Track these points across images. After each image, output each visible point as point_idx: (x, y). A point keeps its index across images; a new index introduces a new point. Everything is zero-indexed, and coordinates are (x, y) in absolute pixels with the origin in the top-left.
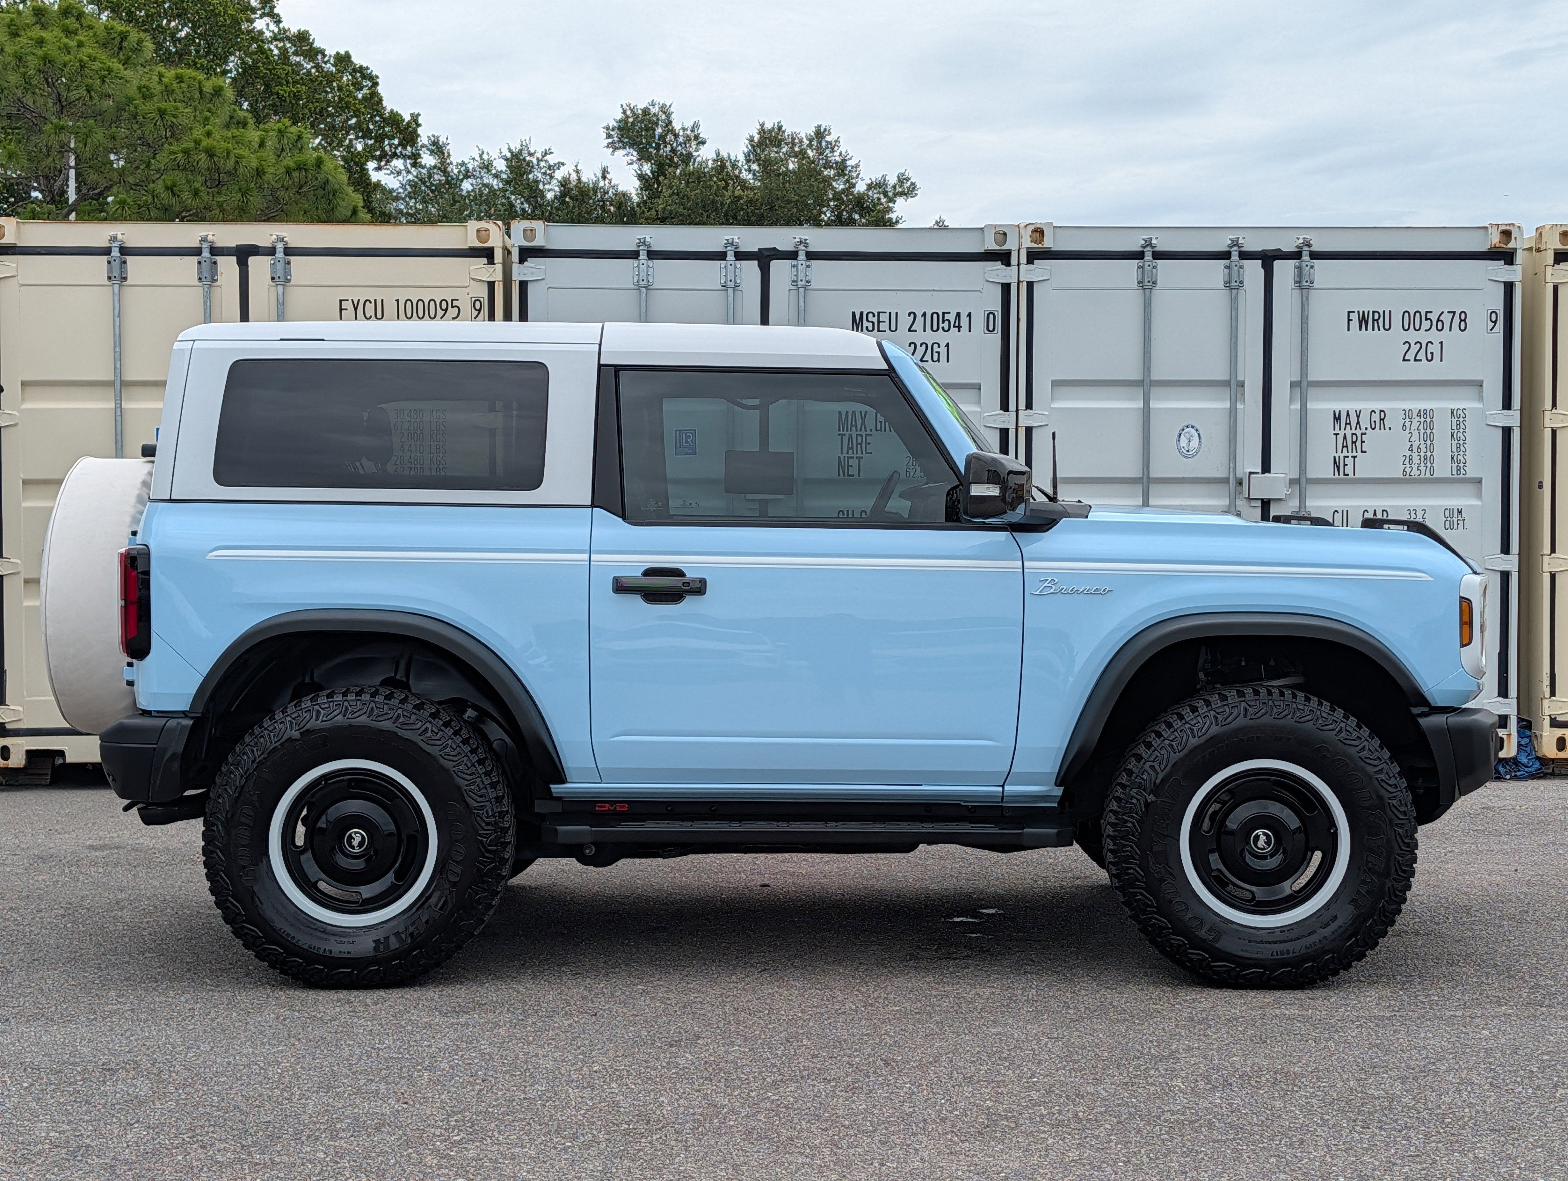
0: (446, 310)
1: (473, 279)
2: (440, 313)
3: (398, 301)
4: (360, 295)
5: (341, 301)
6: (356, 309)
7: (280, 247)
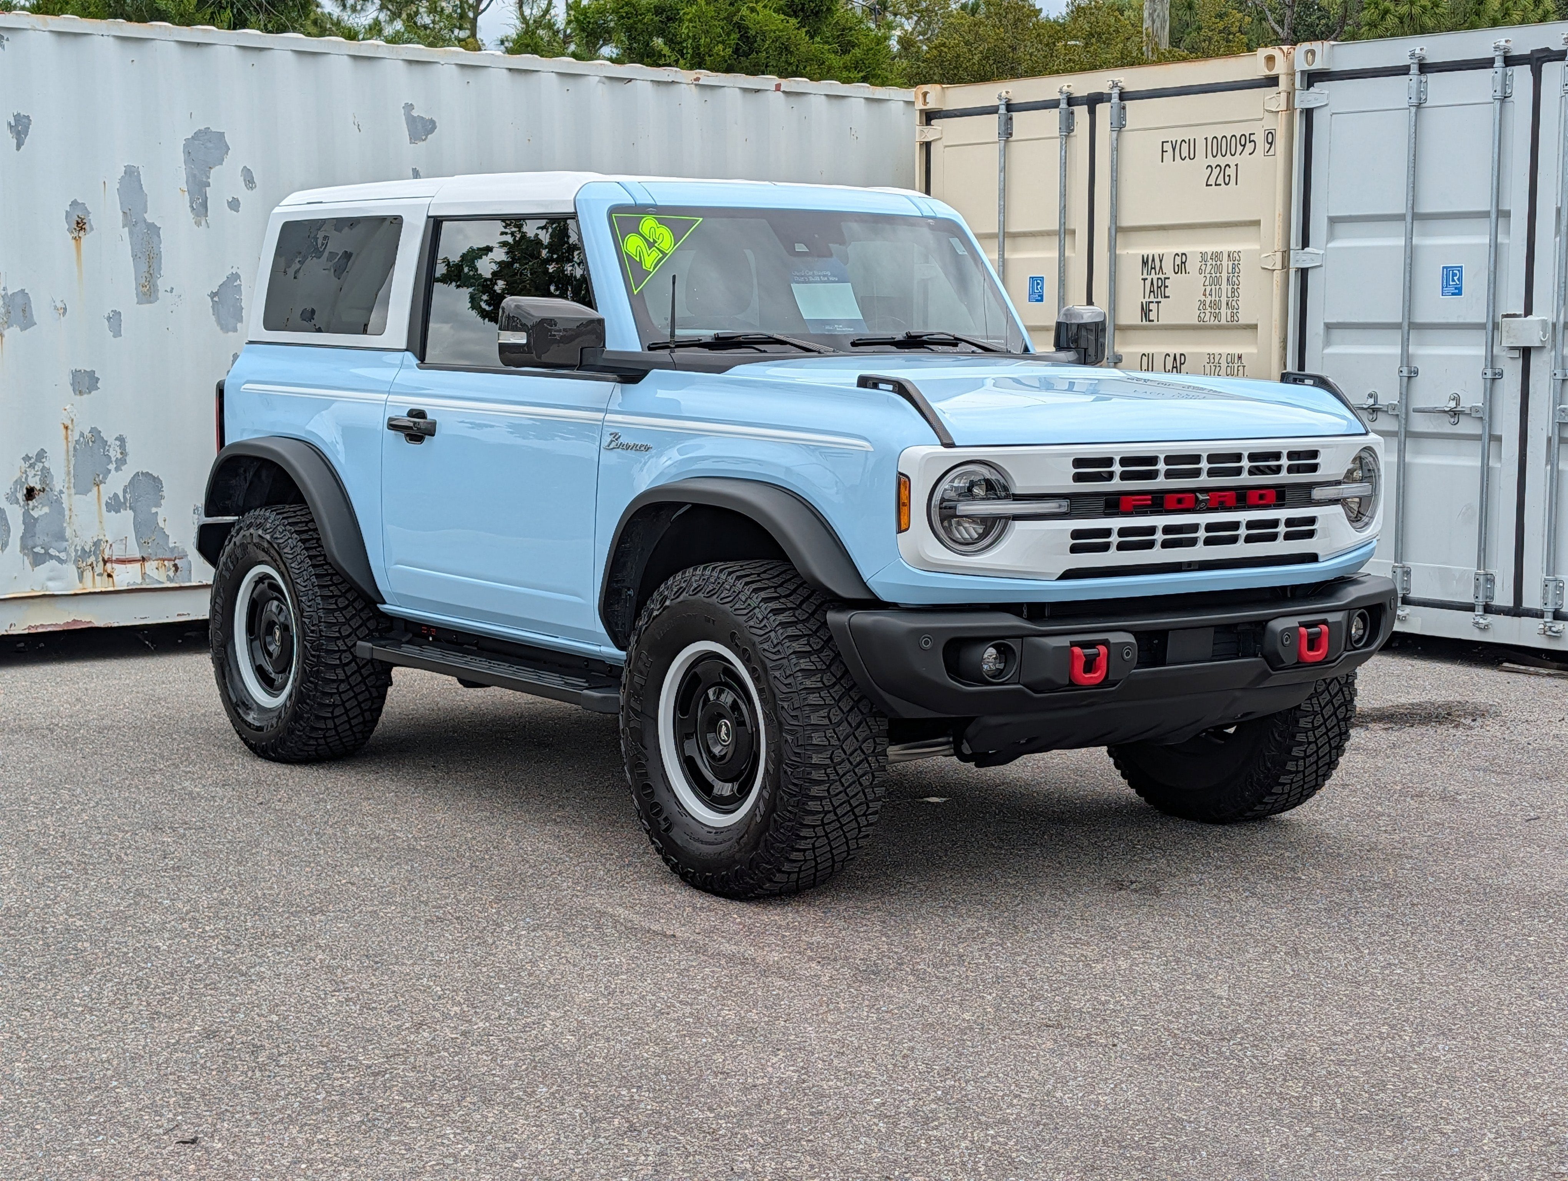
0: (1244, 146)
1: (1267, 111)
2: (1240, 148)
3: (1206, 139)
4: (1176, 136)
5: (1163, 142)
6: (1174, 150)
7: (1115, 92)
